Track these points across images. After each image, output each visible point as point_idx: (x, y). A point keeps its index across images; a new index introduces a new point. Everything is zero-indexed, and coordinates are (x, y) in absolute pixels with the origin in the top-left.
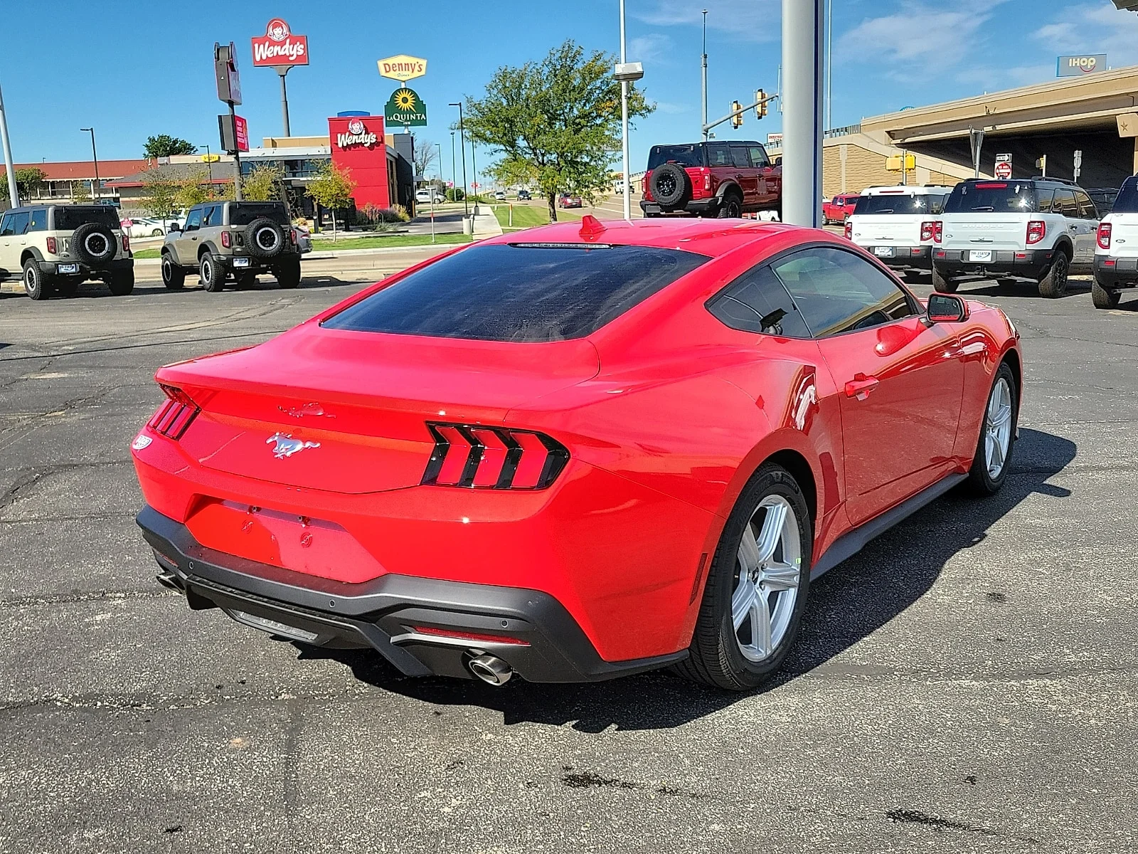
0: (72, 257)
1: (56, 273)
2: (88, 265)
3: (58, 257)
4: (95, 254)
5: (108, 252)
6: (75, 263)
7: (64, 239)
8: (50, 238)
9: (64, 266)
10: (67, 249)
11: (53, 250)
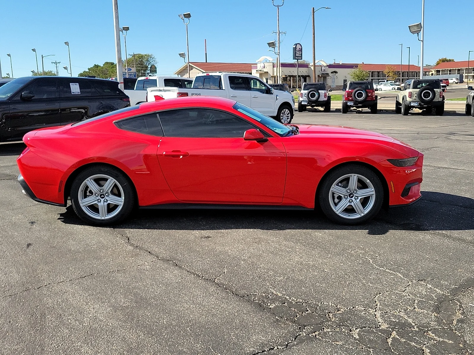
0: (417, 99)
1: (410, 106)
2: (423, 103)
3: (411, 99)
4: (425, 99)
5: (431, 98)
6: (417, 102)
7: (415, 93)
8: (410, 92)
9: (413, 103)
10: (416, 96)
11: (410, 97)
